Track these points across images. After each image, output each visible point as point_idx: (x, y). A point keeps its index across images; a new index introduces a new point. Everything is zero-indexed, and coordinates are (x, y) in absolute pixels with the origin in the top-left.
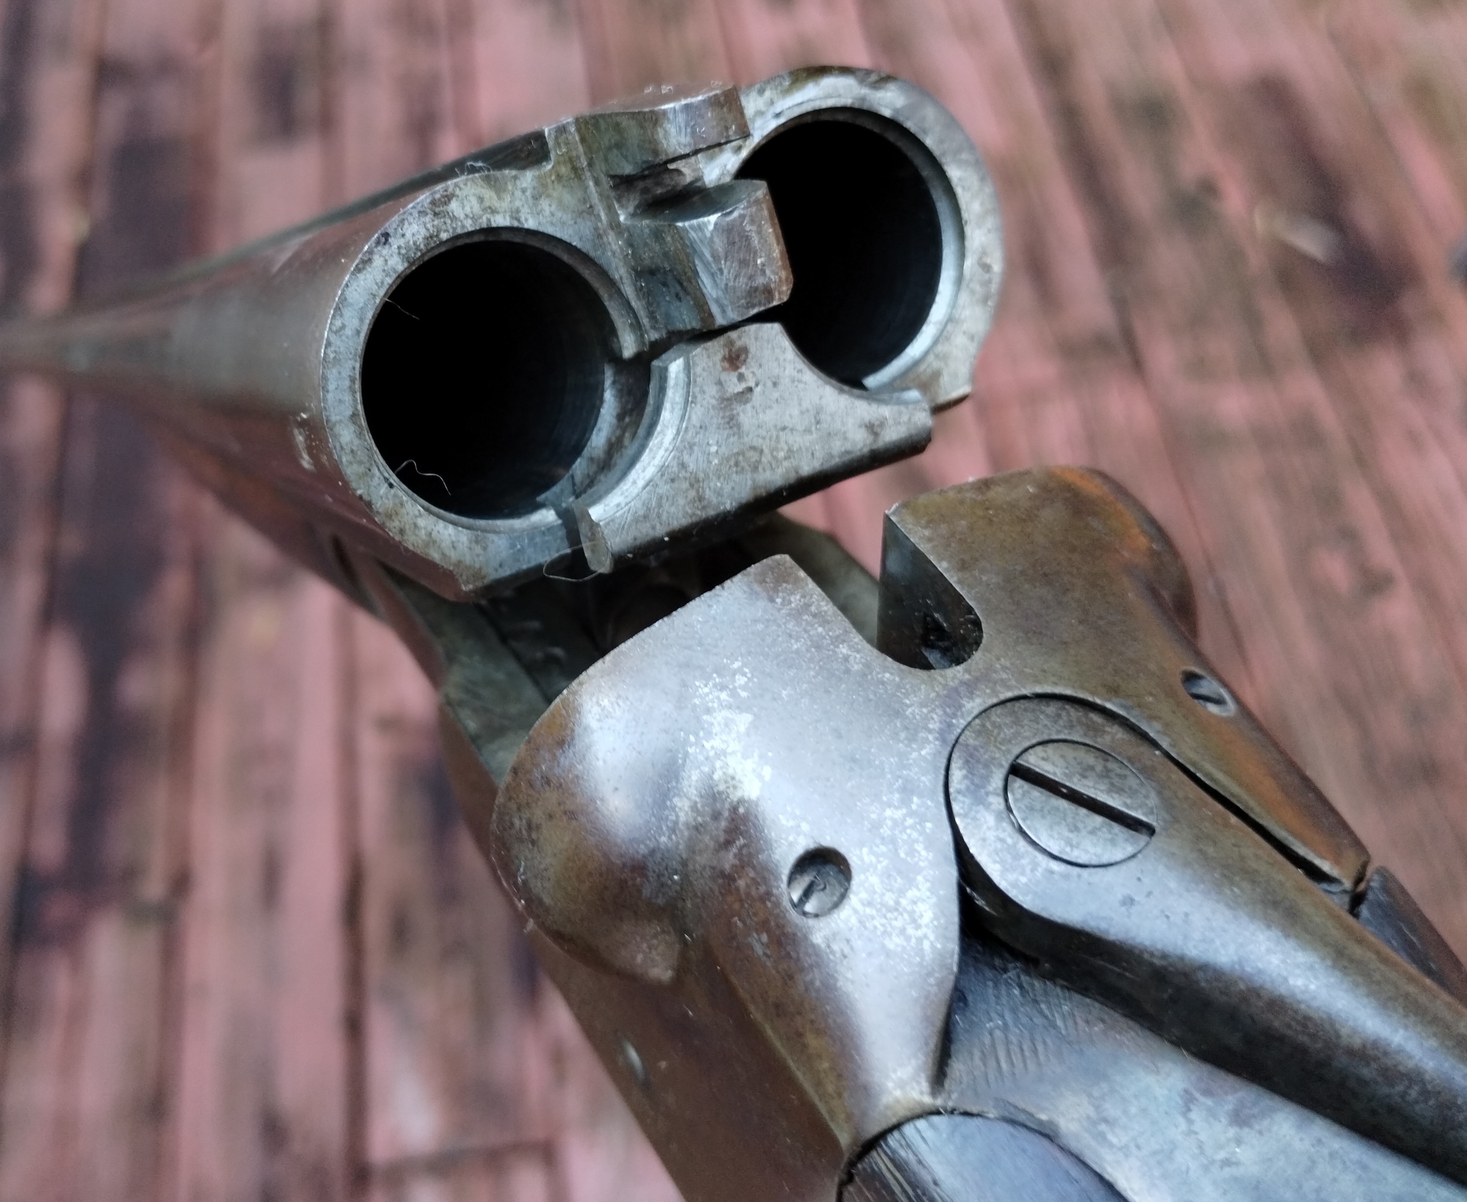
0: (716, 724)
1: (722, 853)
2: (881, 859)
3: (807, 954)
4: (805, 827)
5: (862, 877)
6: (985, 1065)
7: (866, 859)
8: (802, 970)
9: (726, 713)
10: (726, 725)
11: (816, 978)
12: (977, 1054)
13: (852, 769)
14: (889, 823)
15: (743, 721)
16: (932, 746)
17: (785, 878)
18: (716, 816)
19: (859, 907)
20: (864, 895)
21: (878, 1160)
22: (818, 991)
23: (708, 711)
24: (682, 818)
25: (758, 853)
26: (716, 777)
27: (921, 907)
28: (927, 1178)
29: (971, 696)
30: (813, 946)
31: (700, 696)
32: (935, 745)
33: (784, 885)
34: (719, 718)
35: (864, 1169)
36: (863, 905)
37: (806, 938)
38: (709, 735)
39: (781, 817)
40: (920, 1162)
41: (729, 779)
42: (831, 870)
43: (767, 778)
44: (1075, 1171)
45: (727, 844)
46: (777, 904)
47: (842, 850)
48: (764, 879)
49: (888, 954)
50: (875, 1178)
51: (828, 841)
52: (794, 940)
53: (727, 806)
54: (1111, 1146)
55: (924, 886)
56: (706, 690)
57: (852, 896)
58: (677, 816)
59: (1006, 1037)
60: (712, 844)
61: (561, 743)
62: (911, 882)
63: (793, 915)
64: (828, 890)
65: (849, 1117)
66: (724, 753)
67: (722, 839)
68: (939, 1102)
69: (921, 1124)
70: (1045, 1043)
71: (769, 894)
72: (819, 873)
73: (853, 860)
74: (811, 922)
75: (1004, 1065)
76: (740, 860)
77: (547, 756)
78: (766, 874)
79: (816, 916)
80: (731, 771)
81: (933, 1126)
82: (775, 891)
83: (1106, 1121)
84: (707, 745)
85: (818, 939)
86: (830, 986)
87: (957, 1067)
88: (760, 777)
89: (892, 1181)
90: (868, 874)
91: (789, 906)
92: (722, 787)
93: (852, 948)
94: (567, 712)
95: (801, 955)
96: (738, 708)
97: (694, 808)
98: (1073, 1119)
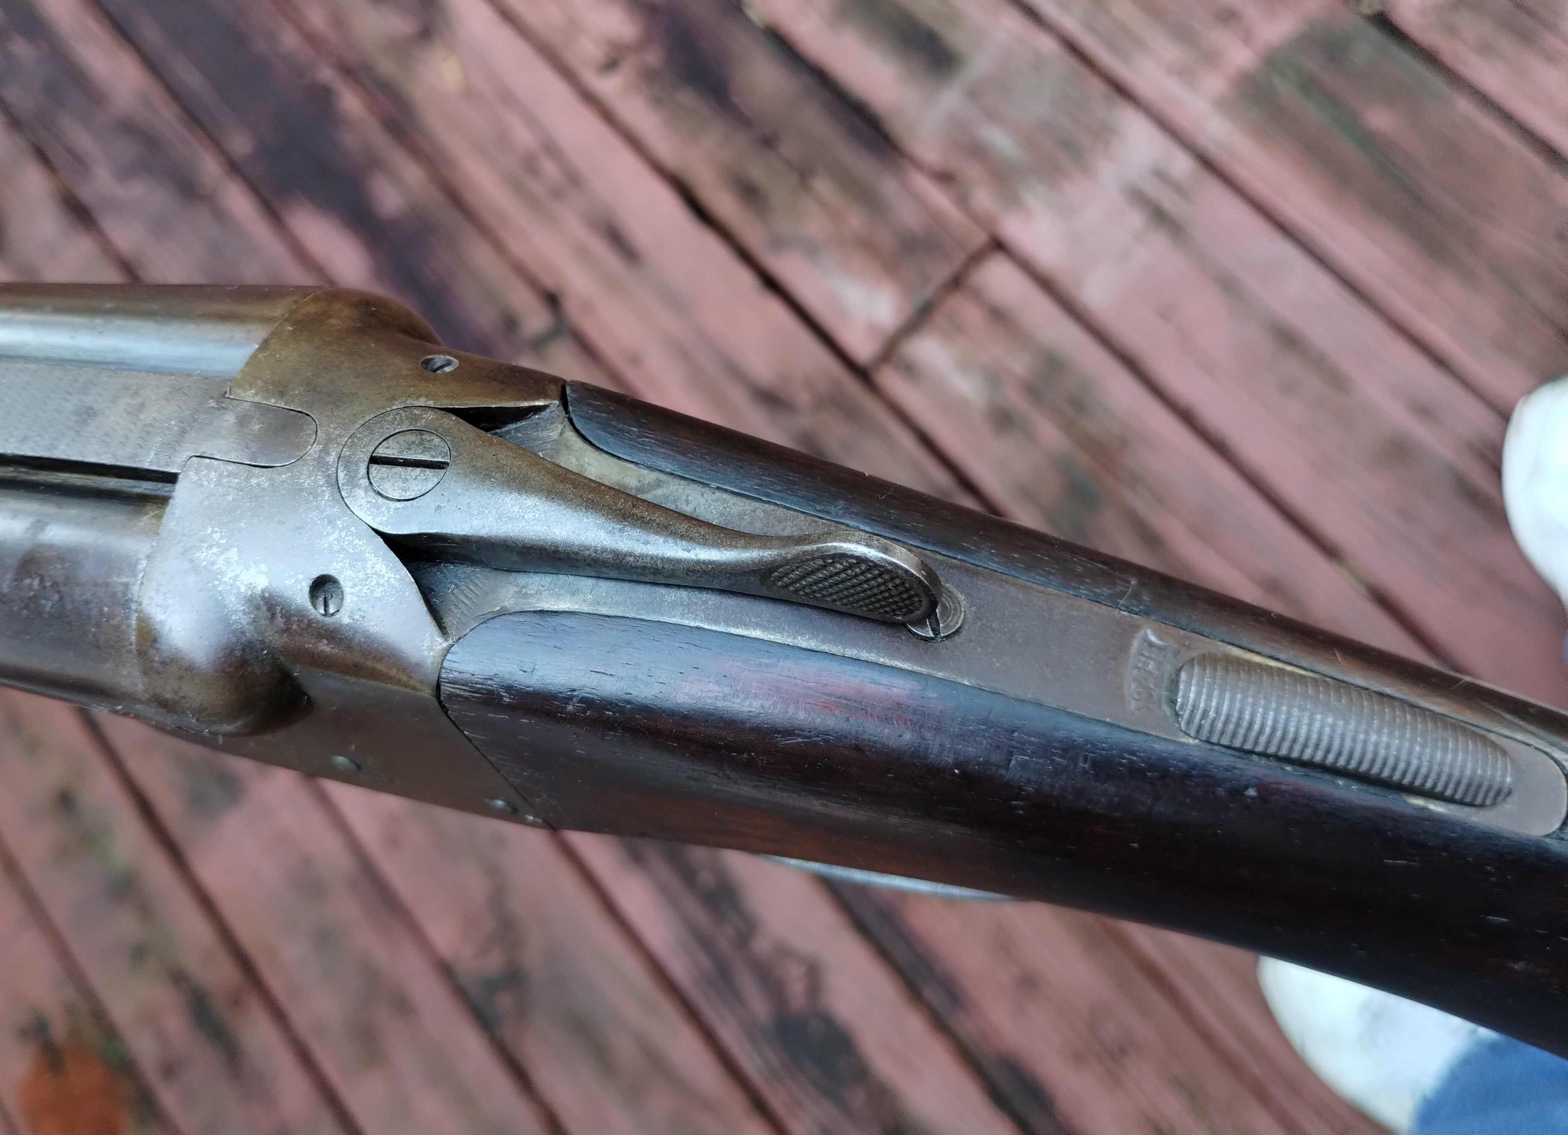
0: (222, 566)
1: (275, 622)
2: (345, 561)
3: (347, 631)
4: (300, 577)
5: (343, 576)
6: (459, 609)
7: (338, 567)
8: (351, 640)
9: (223, 557)
10: (228, 562)
11: (359, 638)
12: (453, 607)
13: (300, 533)
14: (336, 542)
15: (233, 553)
16: (328, 492)
17: (311, 607)
18: (258, 608)
19: (352, 590)
20: (350, 584)
21: (446, 688)
22: (365, 643)
23: (213, 563)
24: (244, 622)
25: (290, 607)
26: (243, 590)
27: (378, 567)
28: (467, 676)
29: (328, 453)
30: (347, 625)
31: (204, 560)
32: (329, 490)
33: (313, 611)
34: (222, 562)
35: (444, 697)
36: (354, 588)
37: (341, 625)
38: (223, 574)
39: (287, 582)
40: (460, 672)
41: (250, 586)
42: (328, 586)
43: (266, 570)
44: (521, 619)
45: (273, 615)
46: (317, 622)
47: (325, 573)
48: (302, 616)
49: (380, 599)
50: (451, 696)
51: (315, 575)
52: (338, 631)
53: (259, 599)
54: (532, 595)
55: (372, 557)
56: (205, 554)
57: (346, 589)
58: (241, 624)
59: (461, 590)
60: (267, 622)
61: (155, 640)
62: (365, 560)
63: (327, 620)
64: (334, 596)
65: (421, 682)
66: (237, 576)
67: (270, 616)
68: (451, 642)
69: (449, 657)
70: (477, 578)
71: (310, 621)
72: (325, 591)
73: (332, 572)
74: (338, 616)
75: (467, 602)
76: (286, 617)
77: (154, 652)
78: (302, 613)
79: (338, 611)
80: (247, 582)
81: (454, 653)
82: (312, 617)
83: (523, 587)
84: (226, 579)
85: (346, 620)
86: (368, 636)
87: (448, 621)
88: (262, 573)
89: (458, 691)
90: (345, 573)
91: (324, 618)
92: (249, 593)
93: (364, 611)
94: (146, 623)
95: (346, 634)
96: (227, 550)
97: (245, 613)
98: (510, 598)
